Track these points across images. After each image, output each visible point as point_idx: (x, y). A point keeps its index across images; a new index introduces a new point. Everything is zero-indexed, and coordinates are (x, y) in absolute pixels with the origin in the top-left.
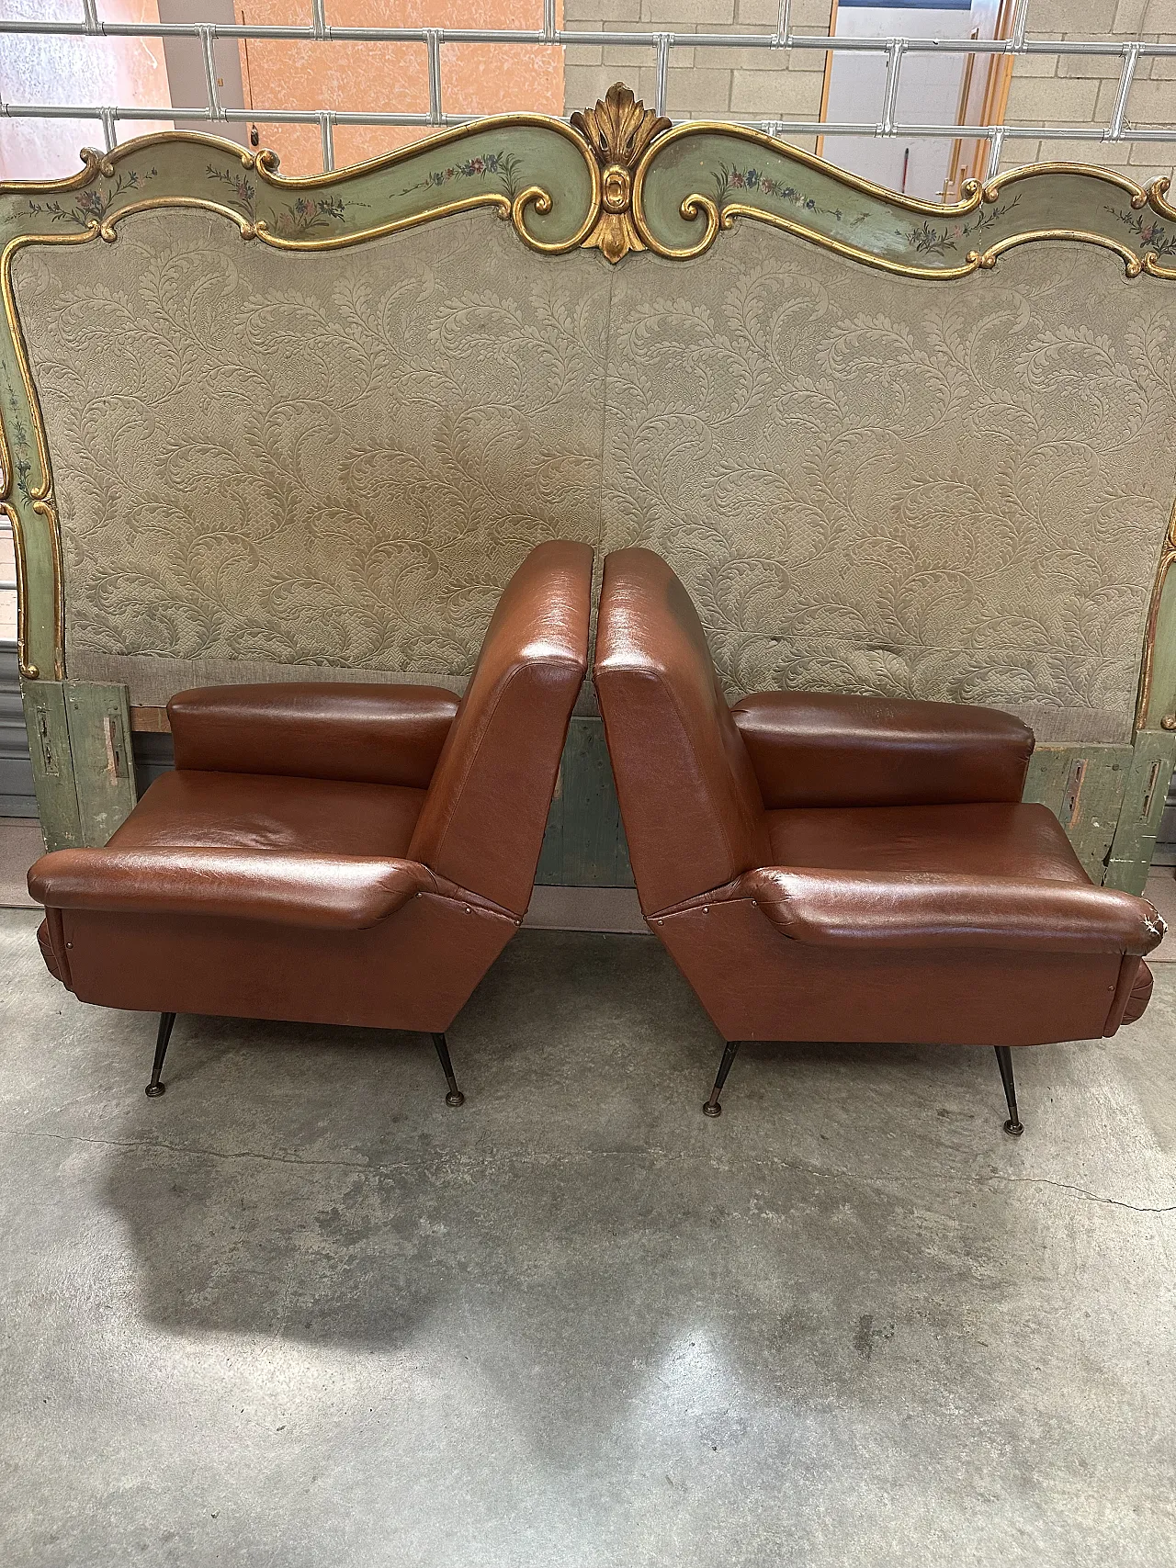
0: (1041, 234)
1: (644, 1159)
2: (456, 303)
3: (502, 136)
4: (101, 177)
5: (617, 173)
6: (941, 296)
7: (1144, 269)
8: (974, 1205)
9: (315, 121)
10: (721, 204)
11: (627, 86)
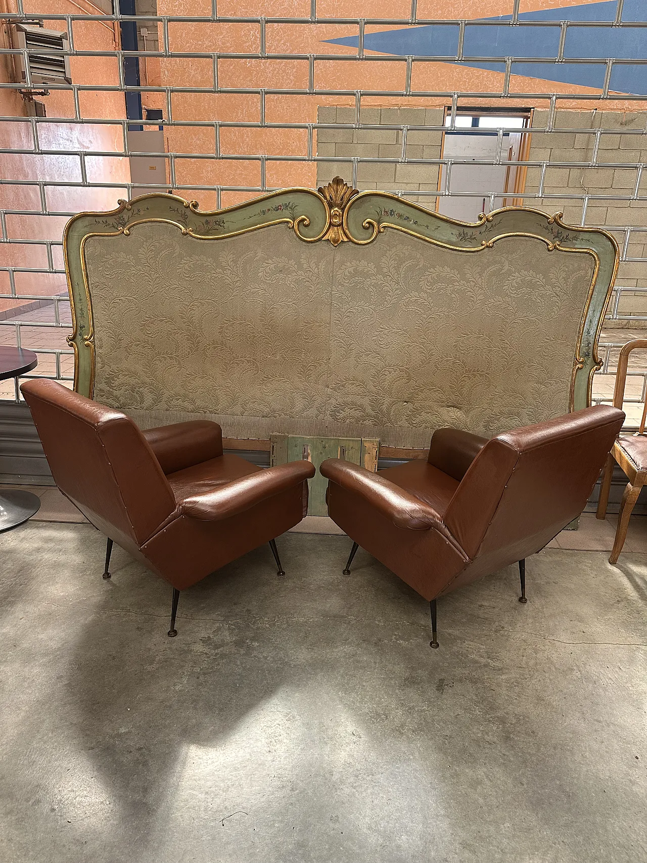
0: (512, 234)
1: (346, 620)
2: (270, 261)
3: (290, 196)
4: (126, 210)
5: (337, 211)
6: (471, 259)
7: (555, 248)
8: (493, 640)
9: (214, 189)
10: (379, 223)
11: (341, 177)
